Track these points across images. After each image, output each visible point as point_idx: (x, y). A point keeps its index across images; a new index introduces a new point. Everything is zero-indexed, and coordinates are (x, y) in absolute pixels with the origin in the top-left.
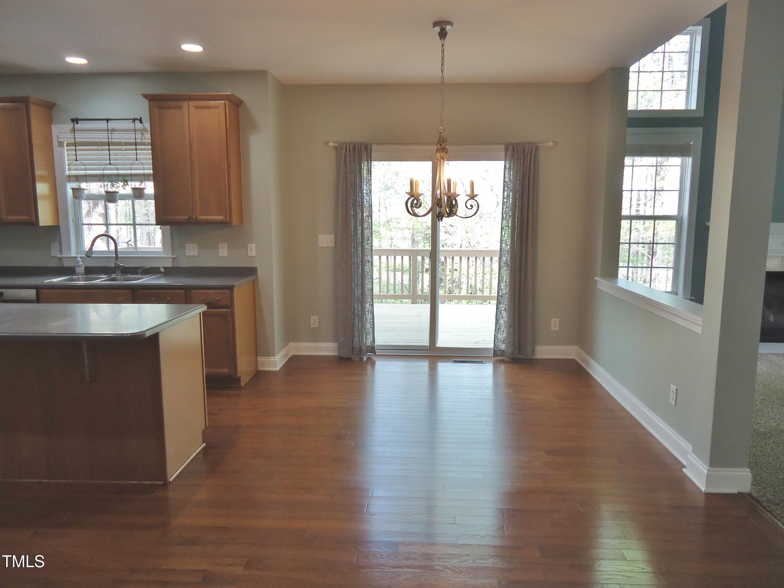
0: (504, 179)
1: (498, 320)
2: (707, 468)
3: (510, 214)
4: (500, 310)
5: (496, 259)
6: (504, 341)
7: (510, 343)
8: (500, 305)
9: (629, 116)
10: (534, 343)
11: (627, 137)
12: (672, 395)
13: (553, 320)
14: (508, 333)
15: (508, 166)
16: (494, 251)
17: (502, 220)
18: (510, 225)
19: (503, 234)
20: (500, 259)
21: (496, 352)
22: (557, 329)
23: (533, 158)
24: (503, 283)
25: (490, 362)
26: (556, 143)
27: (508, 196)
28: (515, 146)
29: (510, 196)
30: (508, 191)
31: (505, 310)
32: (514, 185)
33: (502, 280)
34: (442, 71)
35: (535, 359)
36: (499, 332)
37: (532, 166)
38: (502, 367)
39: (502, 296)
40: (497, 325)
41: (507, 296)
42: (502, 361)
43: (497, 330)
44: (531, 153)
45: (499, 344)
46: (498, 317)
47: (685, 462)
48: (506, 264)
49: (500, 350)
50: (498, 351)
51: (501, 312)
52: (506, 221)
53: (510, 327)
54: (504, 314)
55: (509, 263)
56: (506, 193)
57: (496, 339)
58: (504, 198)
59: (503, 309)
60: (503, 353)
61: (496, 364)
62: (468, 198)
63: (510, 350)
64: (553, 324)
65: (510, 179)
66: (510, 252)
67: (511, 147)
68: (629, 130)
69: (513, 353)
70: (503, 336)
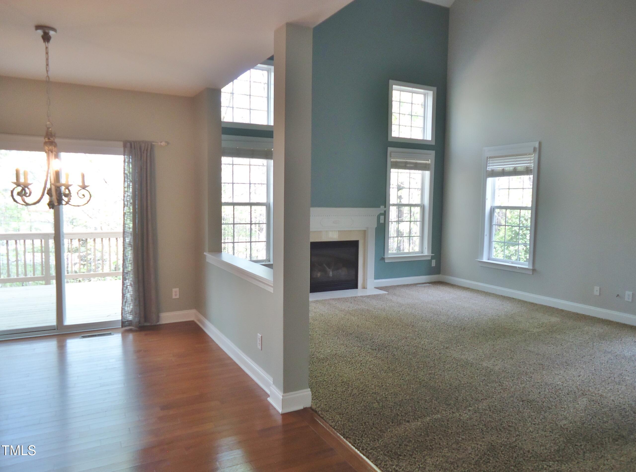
0: (124, 171)
1: (124, 295)
2: (282, 394)
3: (131, 201)
4: (125, 285)
5: (121, 240)
6: (130, 312)
7: (136, 314)
8: (125, 281)
9: (223, 126)
10: (158, 311)
11: (222, 142)
12: (259, 342)
13: (174, 290)
14: (135, 306)
15: (127, 160)
16: (119, 233)
17: (124, 207)
18: (131, 211)
19: (126, 219)
20: (124, 240)
21: (124, 323)
22: (178, 297)
23: (149, 154)
24: (127, 262)
25: (118, 333)
26: (168, 143)
27: (129, 186)
28: (133, 143)
29: (130, 186)
30: (128, 181)
31: (131, 285)
32: (133, 177)
33: (127, 259)
34: (47, 71)
35: (160, 325)
36: (126, 305)
37: (148, 161)
38: (131, 336)
39: (127, 273)
40: (124, 299)
41: (132, 273)
42: (130, 331)
43: (124, 303)
44: (147, 150)
45: (126, 316)
46: (124, 291)
47: (268, 392)
48: (130, 244)
49: (128, 321)
50: (126, 322)
51: (127, 287)
52: (128, 208)
53: (135, 299)
54: (130, 288)
55: (132, 244)
56: (126, 184)
57: (123, 311)
58: (125, 188)
59: (129, 284)
60: (130, 323)
61: (124, 334)
62: (80, 188)
63: (137, 320)
64: (174, 294)
65: (129, 171)
66: (132, 234)
67: (128, 145)
68: (224, 137)
69: (139, 322)
70: (129, 308)
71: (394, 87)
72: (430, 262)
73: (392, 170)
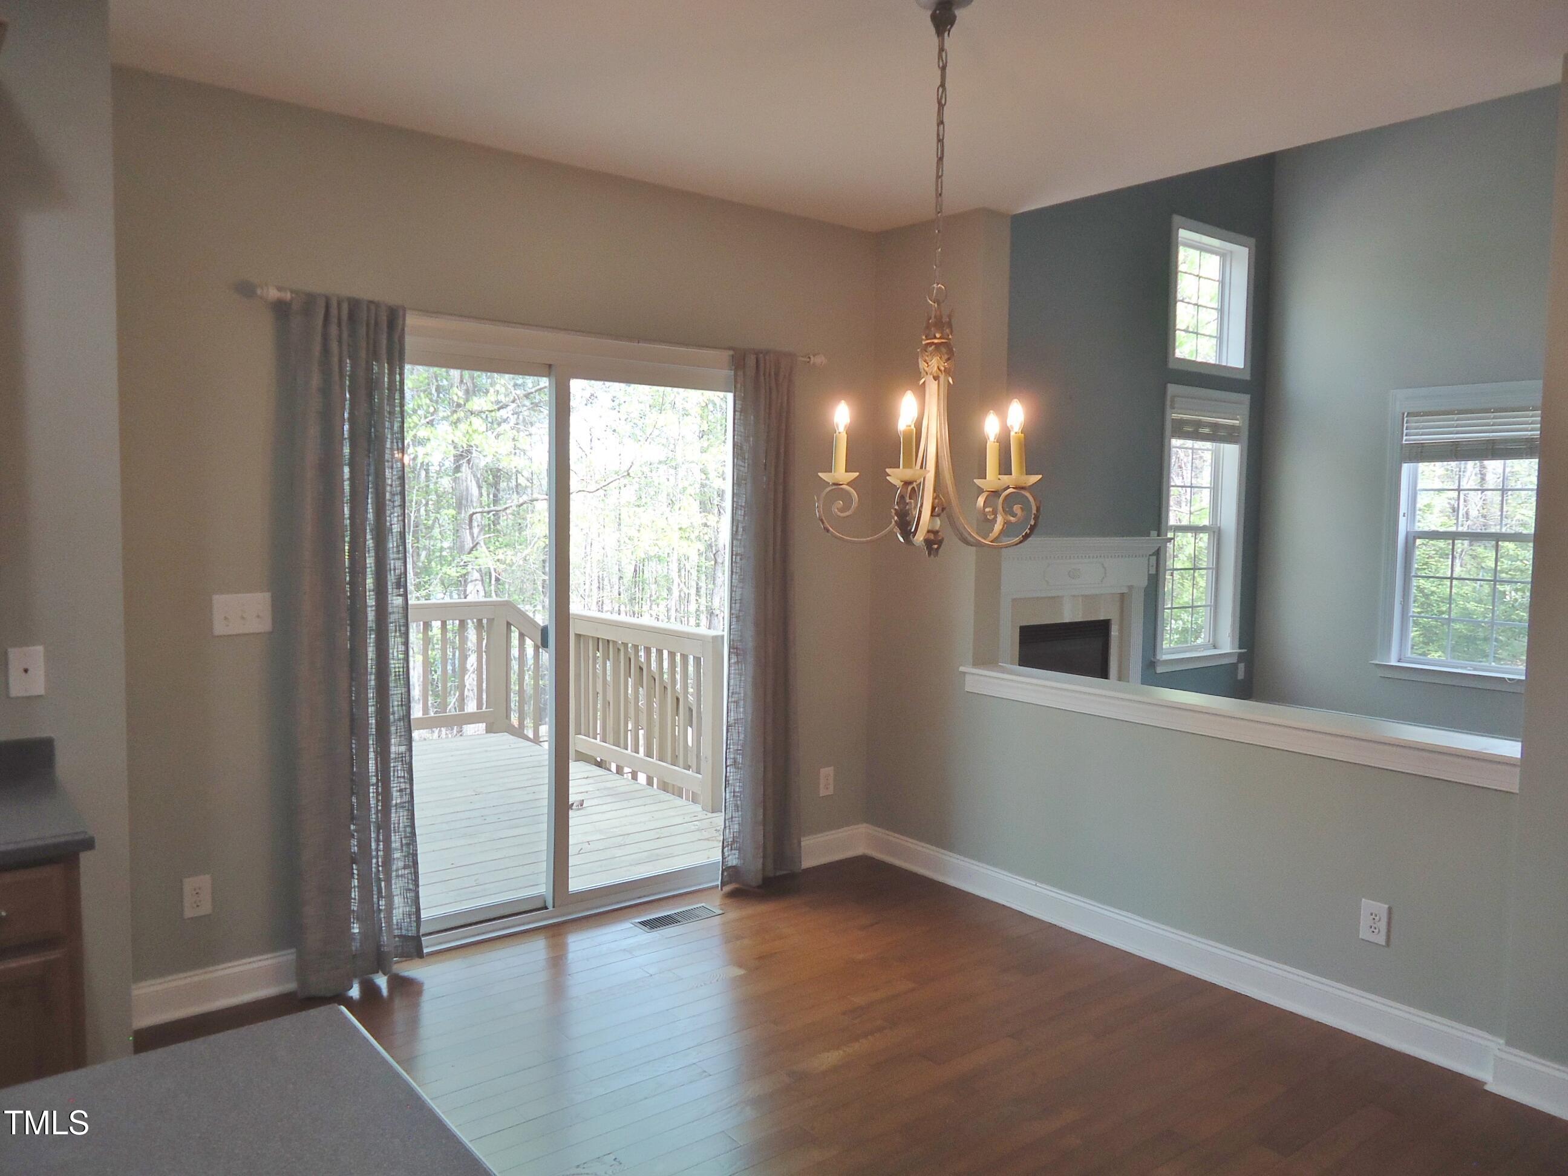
12: (1373, 923)
13: (824, 772)
21: (725, 873)
22: (831, 791)
64: (822, 783)
67: (751, 361)
71: (1183, 234)
72: (1234, 666)
73: (1175, 442)
